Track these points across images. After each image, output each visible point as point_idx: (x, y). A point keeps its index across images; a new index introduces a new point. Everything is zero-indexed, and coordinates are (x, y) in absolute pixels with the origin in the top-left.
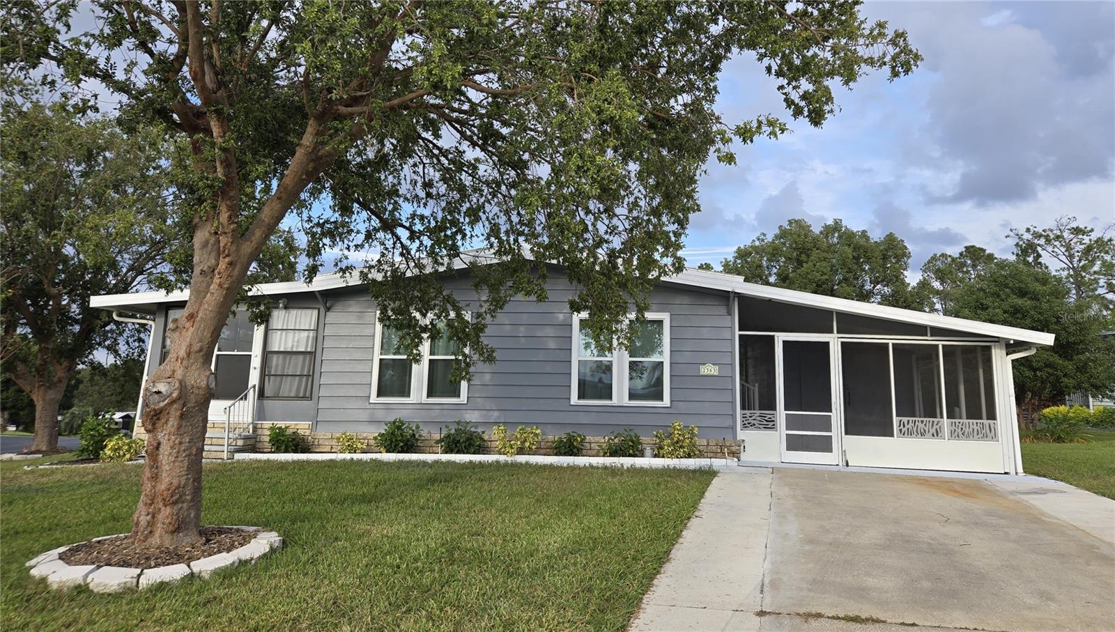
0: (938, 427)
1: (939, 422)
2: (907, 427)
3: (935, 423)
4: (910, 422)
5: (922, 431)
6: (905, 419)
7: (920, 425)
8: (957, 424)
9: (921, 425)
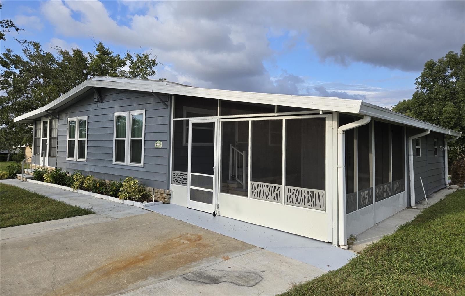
0: (278, 192)
1: (279, 188)
2: (257, 189)
3: (276, 188)
4: (259, 186)
5: (267, 194)
6: (256, 183)
7: (265, 188)
8: (292, 191)
9: (267, 190)
